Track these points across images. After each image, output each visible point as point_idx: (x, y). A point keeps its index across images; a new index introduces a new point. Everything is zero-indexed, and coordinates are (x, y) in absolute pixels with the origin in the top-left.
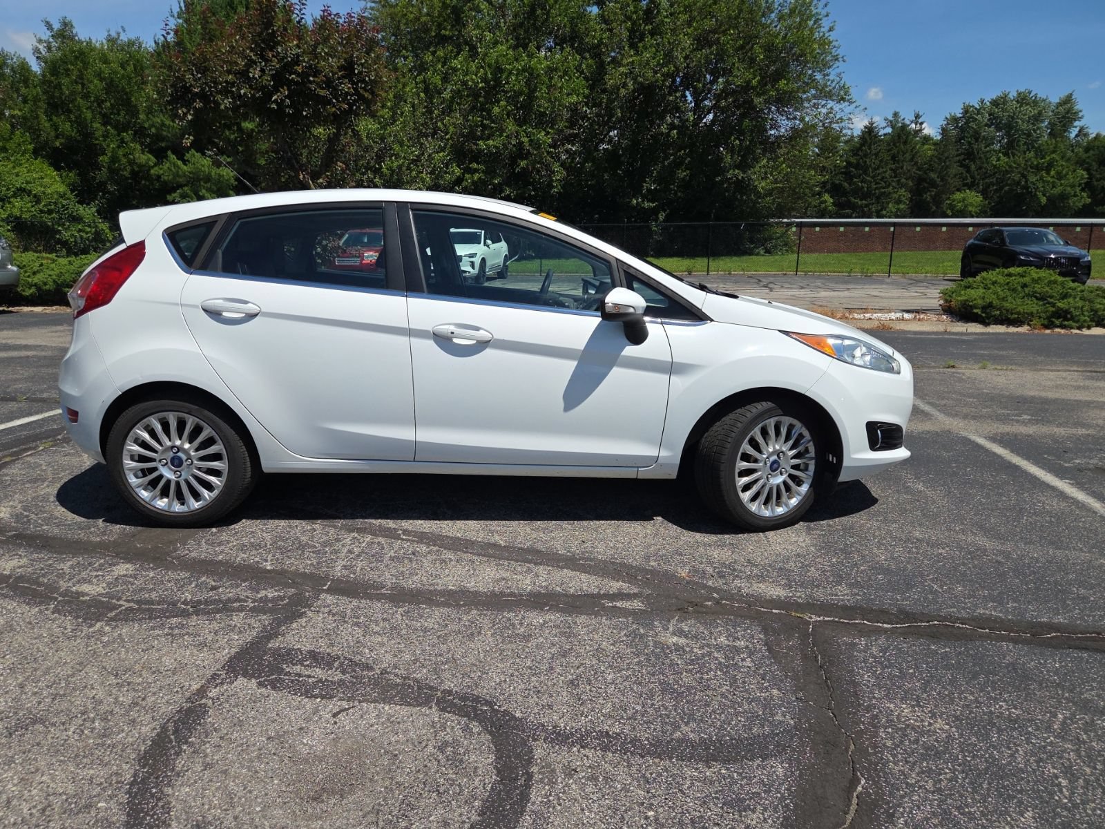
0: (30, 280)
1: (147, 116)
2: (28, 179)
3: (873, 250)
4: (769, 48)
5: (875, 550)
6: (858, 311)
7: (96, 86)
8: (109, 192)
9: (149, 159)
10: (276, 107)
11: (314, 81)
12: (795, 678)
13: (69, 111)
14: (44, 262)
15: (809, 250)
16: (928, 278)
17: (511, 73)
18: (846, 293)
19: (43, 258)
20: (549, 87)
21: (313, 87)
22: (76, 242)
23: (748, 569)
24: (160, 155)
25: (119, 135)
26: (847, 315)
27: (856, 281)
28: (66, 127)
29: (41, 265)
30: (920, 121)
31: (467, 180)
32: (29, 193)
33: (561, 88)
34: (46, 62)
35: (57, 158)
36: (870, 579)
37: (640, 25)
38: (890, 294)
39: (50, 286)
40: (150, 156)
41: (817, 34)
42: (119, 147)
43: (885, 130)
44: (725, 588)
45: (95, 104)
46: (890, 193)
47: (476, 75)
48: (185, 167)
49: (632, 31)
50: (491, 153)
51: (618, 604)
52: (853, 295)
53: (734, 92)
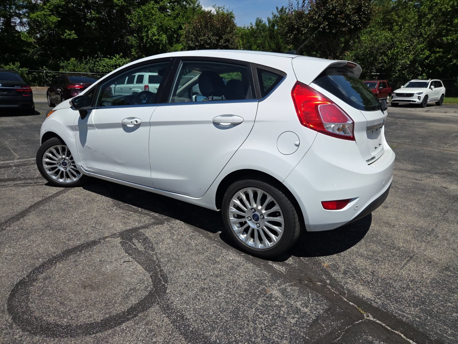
10: (322, 30)
31: (432, 57)
47: (448, 5)
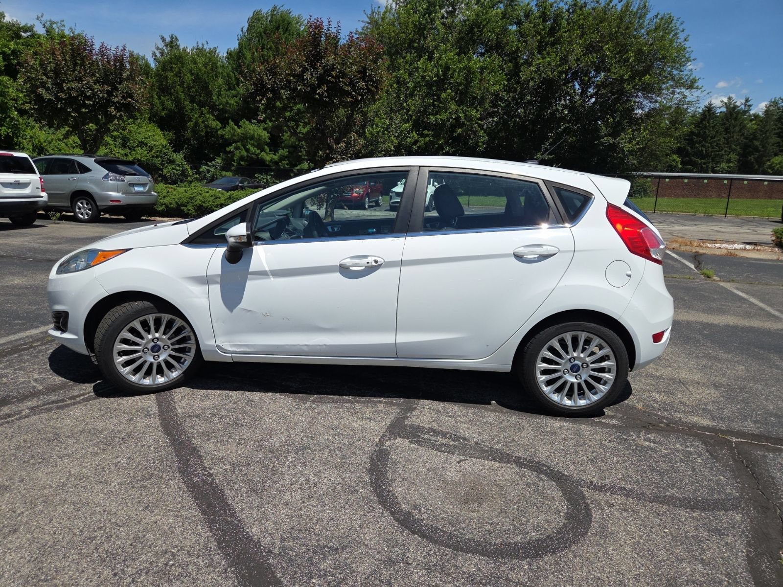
0: (162, 201)
1: (218, 98)
2: (146, 136)
3: (710, 196)
4: (639, 52)
5: (765, 402)
6: (709, 241)
7: (188, 78)
8: (191, 145)
9: (217, 125)
10: (318, 97)
11: (342, 81)
12: (732, 471)
13: (171, 94)
14: (170, 190)
15: (663, 196)
16: (756, 219)
17: (455, 71)
18: (695, 228)
19: (169, 188)
20: (481, 80)
21: (341, 84)
22: (170, 176)
23: (682, 407)
24: (224, 122)
25: (200, 109)
26: (702, 244)
27: (700, 219)
28: (169, 104)
29: (168, 192)
30: (749, 103)
31: (421, 142)
32: (146, 145)
33: (489, 81)
34: (159, 62)
35: (163, 123)
36: (766, 420)
37: (546, 38)
38: (729, 230)
39: (174, 205)
40: (218, 122)
41: (675, 44)
42: (199, 117)
43: (720, 110)
44: (670, 417)
45: (187, 89)
46: (722, 155)
47: (432, 72)
48: (239, 130)
49: (540, 42)
50: (438, 124)
51: (603, 421)
52: (700, 229)
53: (611, 83)
